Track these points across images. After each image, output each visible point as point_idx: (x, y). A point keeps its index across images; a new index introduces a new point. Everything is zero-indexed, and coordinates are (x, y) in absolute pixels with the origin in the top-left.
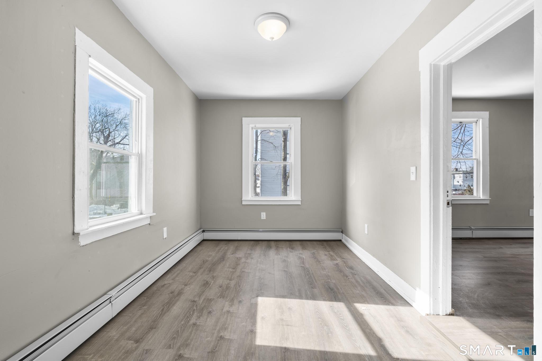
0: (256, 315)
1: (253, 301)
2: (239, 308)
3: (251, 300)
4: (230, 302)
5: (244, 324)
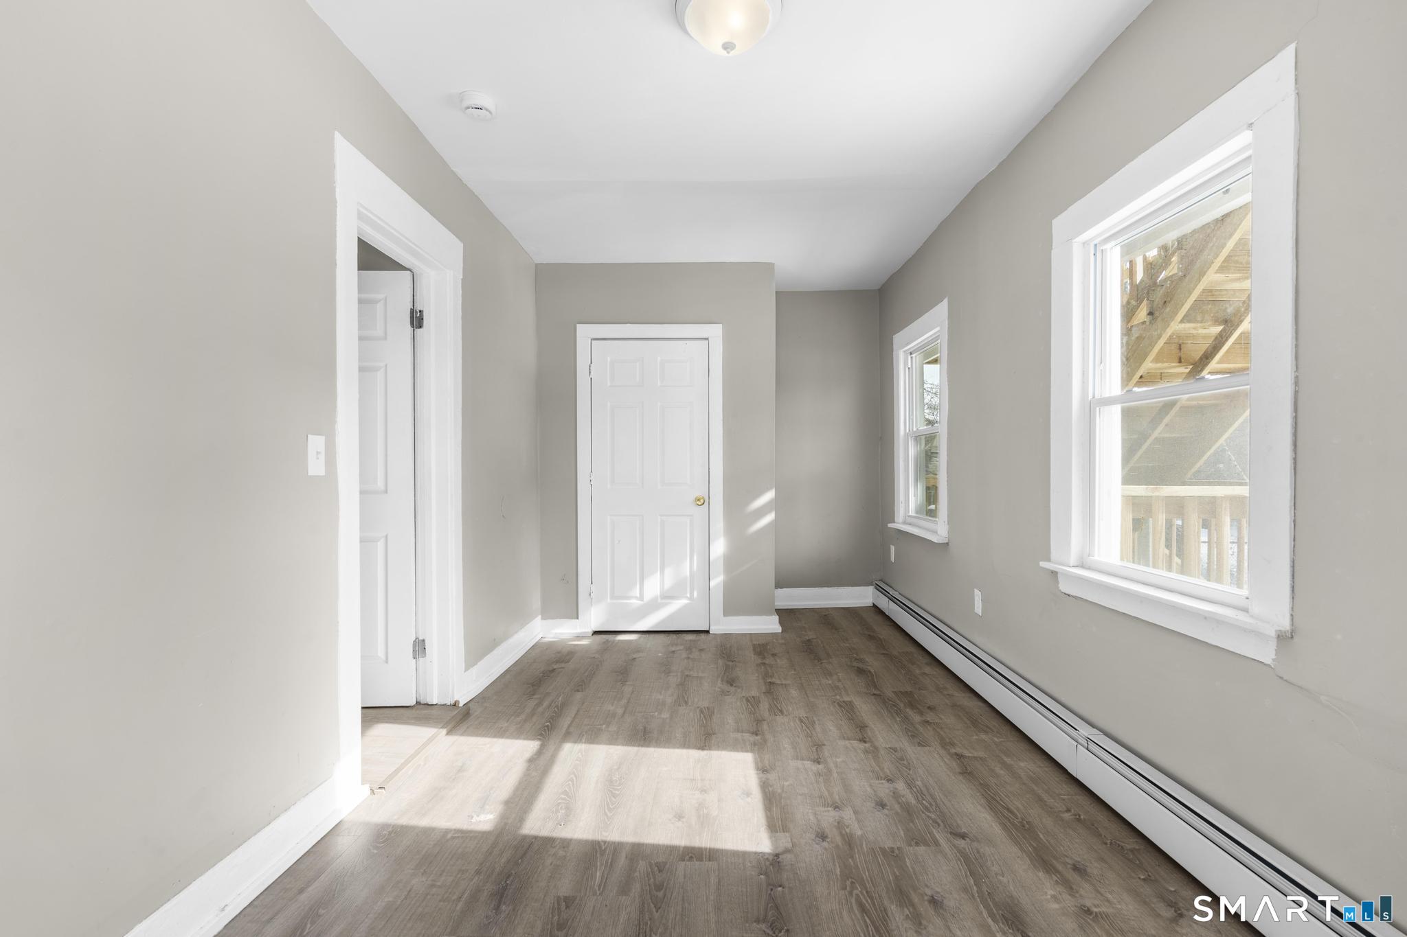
0: (764, 800)
1: (785, 839)
3: (794, 844)
5: (786, 784)
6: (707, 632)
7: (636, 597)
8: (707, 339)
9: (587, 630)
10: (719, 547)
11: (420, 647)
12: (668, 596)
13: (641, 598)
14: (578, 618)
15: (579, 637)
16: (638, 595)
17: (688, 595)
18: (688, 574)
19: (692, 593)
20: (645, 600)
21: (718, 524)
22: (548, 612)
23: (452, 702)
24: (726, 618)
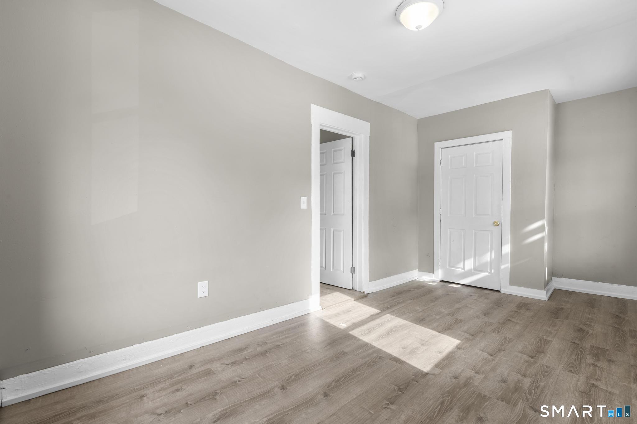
1: (437, 371)
2: (462, 371)
3: (439, 374)
4: (471, 383)
6: (500, 291)
7: (461, 268)
8: (502, 140)
9: (437, 279)
10: (507, 249)
11: (353, 270)
12: (477, 270)
13: (464, 269)
14: (433, 273)
15: (433, 282)
16: (462, 267)
17: (489, 271)
18: (489, 261)
19: (491, 271)
20: (465, 269)
21: (508, 236)
22: (421, 269)
23: (363, 292)
24: (510, 286)
